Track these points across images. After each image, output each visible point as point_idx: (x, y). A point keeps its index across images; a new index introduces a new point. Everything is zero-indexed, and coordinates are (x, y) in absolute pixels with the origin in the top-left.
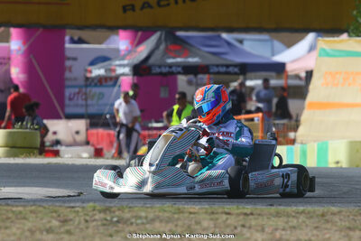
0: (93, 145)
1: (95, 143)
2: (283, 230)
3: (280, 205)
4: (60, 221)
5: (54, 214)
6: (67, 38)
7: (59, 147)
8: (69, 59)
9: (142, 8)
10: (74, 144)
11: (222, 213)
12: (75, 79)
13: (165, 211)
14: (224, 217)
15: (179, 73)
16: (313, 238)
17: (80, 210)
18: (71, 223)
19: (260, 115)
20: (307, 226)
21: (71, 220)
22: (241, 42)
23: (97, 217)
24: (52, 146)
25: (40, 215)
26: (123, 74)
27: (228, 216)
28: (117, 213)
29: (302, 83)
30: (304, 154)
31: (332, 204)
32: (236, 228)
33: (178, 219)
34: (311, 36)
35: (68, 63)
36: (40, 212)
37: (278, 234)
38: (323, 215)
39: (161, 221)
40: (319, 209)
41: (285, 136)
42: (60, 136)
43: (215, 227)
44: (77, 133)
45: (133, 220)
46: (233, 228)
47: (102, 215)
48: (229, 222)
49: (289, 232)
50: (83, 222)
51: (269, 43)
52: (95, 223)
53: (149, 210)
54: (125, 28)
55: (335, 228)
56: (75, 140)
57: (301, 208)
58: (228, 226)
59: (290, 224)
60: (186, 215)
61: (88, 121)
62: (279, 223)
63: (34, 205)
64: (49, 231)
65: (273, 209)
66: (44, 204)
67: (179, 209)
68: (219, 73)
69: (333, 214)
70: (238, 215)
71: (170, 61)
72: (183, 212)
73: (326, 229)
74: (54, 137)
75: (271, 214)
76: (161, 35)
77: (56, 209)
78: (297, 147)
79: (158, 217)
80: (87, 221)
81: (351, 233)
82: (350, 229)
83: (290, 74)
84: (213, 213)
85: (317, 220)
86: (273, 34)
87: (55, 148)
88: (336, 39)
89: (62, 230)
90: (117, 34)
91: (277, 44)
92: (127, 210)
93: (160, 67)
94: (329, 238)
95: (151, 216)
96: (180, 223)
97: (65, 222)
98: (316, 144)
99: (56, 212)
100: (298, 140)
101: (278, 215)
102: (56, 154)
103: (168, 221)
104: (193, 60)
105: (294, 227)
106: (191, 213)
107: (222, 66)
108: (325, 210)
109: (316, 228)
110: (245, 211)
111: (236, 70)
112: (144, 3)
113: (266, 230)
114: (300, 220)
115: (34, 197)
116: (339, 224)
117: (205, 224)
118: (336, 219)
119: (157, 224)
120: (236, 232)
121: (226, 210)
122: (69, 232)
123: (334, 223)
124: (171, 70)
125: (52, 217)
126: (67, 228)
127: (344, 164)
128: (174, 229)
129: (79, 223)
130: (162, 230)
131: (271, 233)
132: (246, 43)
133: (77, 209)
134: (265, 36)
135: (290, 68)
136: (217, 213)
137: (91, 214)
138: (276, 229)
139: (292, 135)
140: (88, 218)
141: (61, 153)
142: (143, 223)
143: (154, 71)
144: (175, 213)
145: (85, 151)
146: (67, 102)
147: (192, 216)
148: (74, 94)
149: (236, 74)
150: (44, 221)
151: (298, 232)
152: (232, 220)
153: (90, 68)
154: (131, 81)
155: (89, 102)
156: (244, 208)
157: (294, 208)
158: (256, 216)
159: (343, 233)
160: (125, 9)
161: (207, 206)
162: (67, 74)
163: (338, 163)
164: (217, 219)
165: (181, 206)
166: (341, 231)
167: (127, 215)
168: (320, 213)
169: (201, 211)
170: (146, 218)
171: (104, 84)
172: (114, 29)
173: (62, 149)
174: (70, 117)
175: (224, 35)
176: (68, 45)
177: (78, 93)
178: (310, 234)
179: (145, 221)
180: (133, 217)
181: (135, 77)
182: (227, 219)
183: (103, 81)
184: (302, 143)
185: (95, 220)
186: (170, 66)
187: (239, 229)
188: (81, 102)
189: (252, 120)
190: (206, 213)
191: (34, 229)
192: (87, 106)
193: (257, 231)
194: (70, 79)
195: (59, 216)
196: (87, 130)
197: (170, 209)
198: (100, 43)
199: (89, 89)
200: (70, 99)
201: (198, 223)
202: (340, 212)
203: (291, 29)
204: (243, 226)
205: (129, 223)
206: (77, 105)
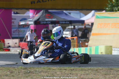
0: (21, 47)
1: (22, 47)
2: (84, 75)
3: (83, 67)
4: (10, 72)
5: (8, 70)
6: (13, 12)
7: (10, 48)
8: (13, 19)
9: (37, 2)
10: (15, 47)
11: (64, 69)
12: (15, 26)
13: (45, 69)
14: (64, 71)
15: (49, 24)
16: (94, 78)
17: (17, 69)
18: (14, 73)
19: (76, 37)
20: (91, 73)
21: (14, 72)
22: (70, 13)
23: (22, 71)
24: (8, 48)
25: (3, 70)
26: (31, 24)
27: (66, 70)
28: (29, 70)
29: (90, 27)
30: (91, 50)
31: (100, 66)
32: (68, 74)
33: (49, 72)
34: (93, 12)
35: (13, 21)
36: (4, 69)
37: (82, 76)
38: (97, 70)
39: (43, 72)
40: (96, 68)
41: (85, 44)
42: (10, 45)
43: (61, 74)
44: (16, 43)
45: (34, 72)
46: (67, 74)
47: (24, 70)
48: (66, 72)
49: (85, 76)
50: (18, 72)
51: (79, 14)
52: (22, 73)
53: (40, 68)
54: (32, 9)
55: (101, 74)
56: (15, 46)
57: (90, 68)
58: (65, 74)
59: (86, 73)
60: (52, 70)
61: (19, 40)
62: (82, 73)
63: (2, 67)
64: (7, 75)
65: (80, 68)
66: (5, 67)
67: (49, 68)
68: (62, 24)
69: (100, 70)
70: (69, 70)
71: (47, 20)
72: (51, 69)
73: (98, 74)
74: (8, 45)
75: (80, 70)
76: (44, 11)
77: (9, 68)
78: (88, 48)
79: (43, 71)
80: (19, 72)
81: (106, 76)
82: (105, 74)
83: (86, 24)
84: (61, 69)
85: (95, 72)
86: (81, 11)
87: (9, 48)
88: (101, 12)
89: (11, 75)
90: (29, 11)
91: (82, 14)
92: (32, 69)
93: (43, 22)
94: (99, 78)
95: (40, 70)
96: (50, 73)
97: (12, 72)
98: (94, 47)
99: (9, 69)
100: (89, 45)
101: (82, 70)
102: (9, 50)
103: (46, 72)
104: (54, 20)
105: (87, 74)
106: (53, 70)
107: (64, 21)
108: (98, 68)
109: (95, 74)
110: (71, 69)
111: (68, 23)
112: (38, 1)
113: (78, 75)
114: (89, 72)
115: (2, 64)
116: (102, 73)
117: (58, 73)
118: (101, 71)
119: (42, 73)
120: (68, 76)
121: (65, 69)
122: (13, 76)
123: (100, 73)
124: (47, 23)
125: (7, 71)
126: (12, 74)
127: (104, 54)
128: (48, 75)
129: (16, 73)
130: (44, 75)
131: (80, 76)
132: (71, 14)
133: (16, 68)
134: (78, 12)
135: (86, 22)
136: (62, 70)
137: (20, 70)
138: (81, 75)
139: (87, 44)
140: (19, 71)
141: (10, 50)
142: (37, 73)
143: (41, 23)
144: (48, 70)
145: (18, 50)
146: (12, 33)
147: (54, 70)
148: (15, 31)
149: (68, 24)
150: (5, 72)
151: (89, 75)
152: (67, 72)
153: (20, 22)
154: (34, 26)
155: (20, 33)
156: (71, 68)
157: (87, 68)
158: (75, 71)
159: (103, 76)
160: (32, 3)
161: (59, 67)
162: (13, 24)
163: (102, 53)
164: (62, 71)
165: (50, 67)
166: (103, 75)
167: (32, 70)
168: (96, 69)
169: (57, 69)
170: (39, 71)
171: (25, 27)
172: (28, 9)
173: (11, 49)
174: (13, 38)
175: (64, 11)
176: (13, 15)
177: (17, 30)
178: (92, 76)
179: (38, 72)
180: (34, 71)
181: (35, 25)
182: (65, 72)
183: (24, 26)
184: (90, 47)
185: (22, 72)
186: (47, 21)
187: (69, 75)
188: (17, 33)
189: (74, 39)
190: (58, 69)
191: (1, 75)
192: (19, 34)
193: (75, 75)
194: (14, 26)
195: (10, 71)
196: (19, 42)
197: (47, 68)
198: (24, 14)
199: (20, 29)
200: (14, 32)
201: (56, 73)
202: (102, 69)
203: (87, 9)
204: (71, 74)
205: (33, 73)
206: (16, 35)
